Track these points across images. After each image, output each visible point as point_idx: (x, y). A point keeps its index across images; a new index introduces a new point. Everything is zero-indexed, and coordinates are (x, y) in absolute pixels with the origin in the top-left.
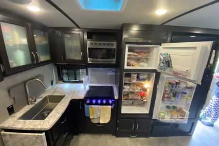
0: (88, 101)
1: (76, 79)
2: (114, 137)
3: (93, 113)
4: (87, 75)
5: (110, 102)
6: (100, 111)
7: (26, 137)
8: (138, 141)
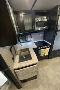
0: (39, 48)
1: (26, 41)
2: (48, 59)
3: (42, 53)
4: (31, 37)
5: (48, 46)
6: (45, 51)
7: (29, 69)
8: (57, 59)
